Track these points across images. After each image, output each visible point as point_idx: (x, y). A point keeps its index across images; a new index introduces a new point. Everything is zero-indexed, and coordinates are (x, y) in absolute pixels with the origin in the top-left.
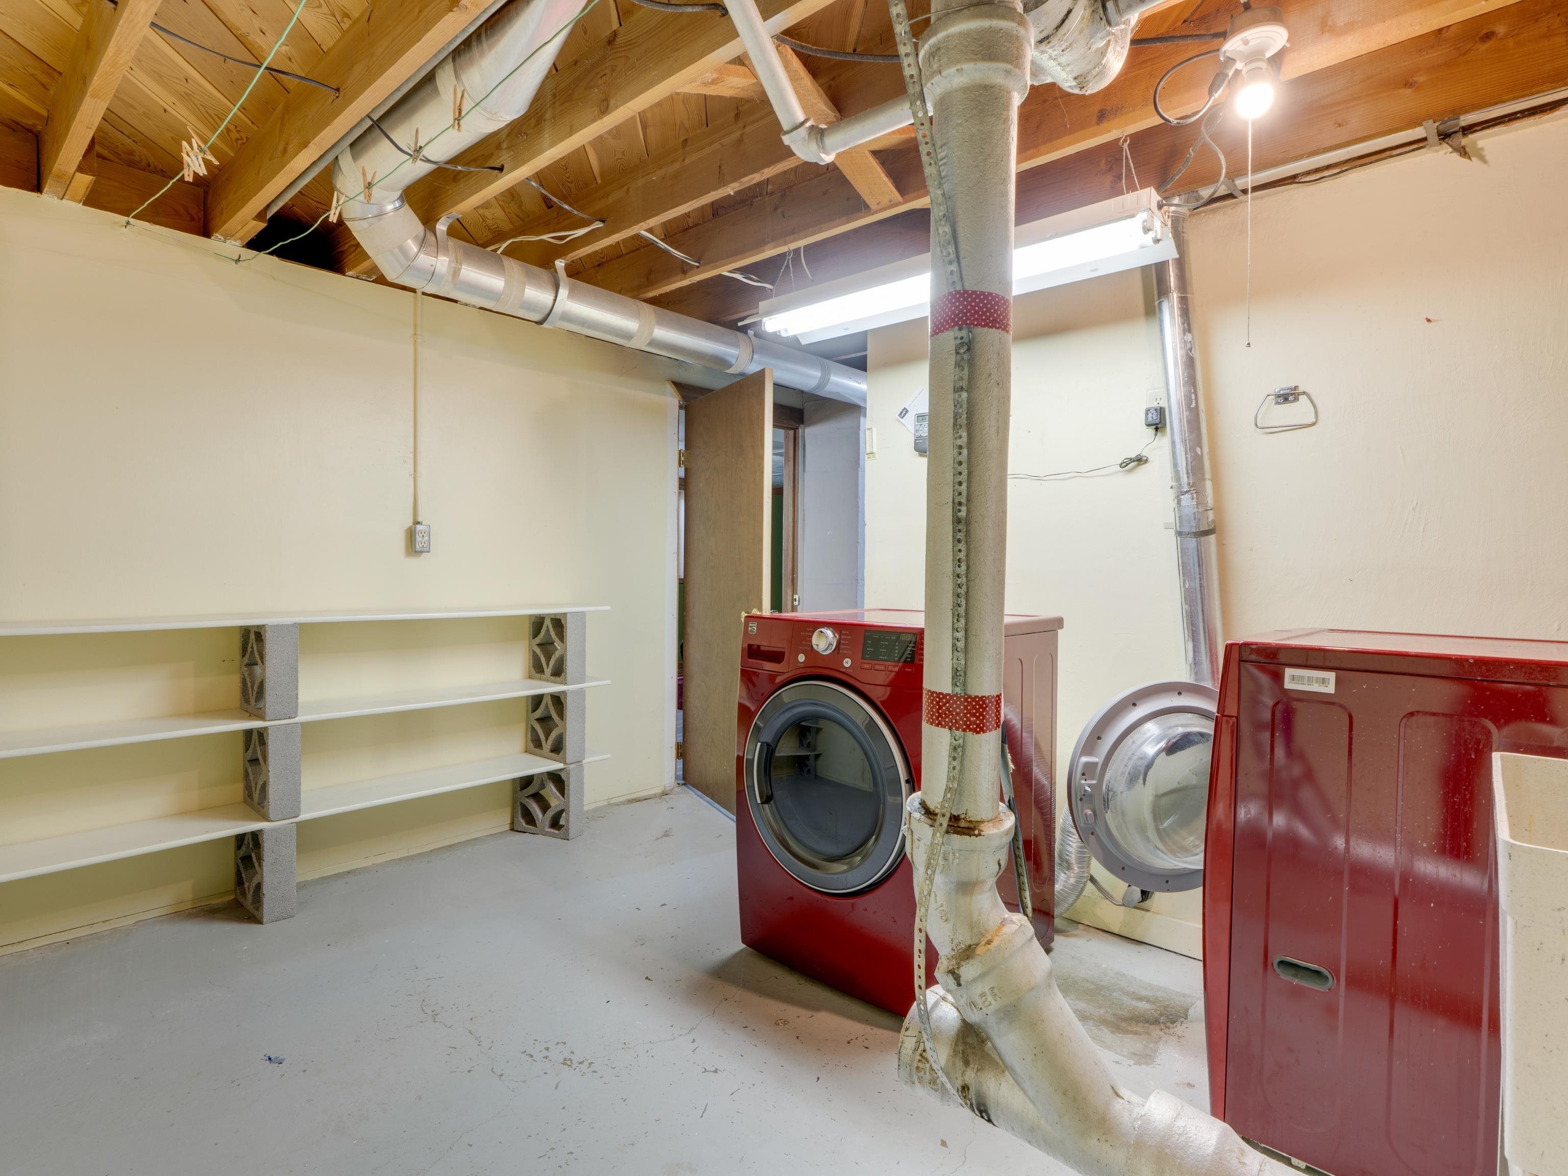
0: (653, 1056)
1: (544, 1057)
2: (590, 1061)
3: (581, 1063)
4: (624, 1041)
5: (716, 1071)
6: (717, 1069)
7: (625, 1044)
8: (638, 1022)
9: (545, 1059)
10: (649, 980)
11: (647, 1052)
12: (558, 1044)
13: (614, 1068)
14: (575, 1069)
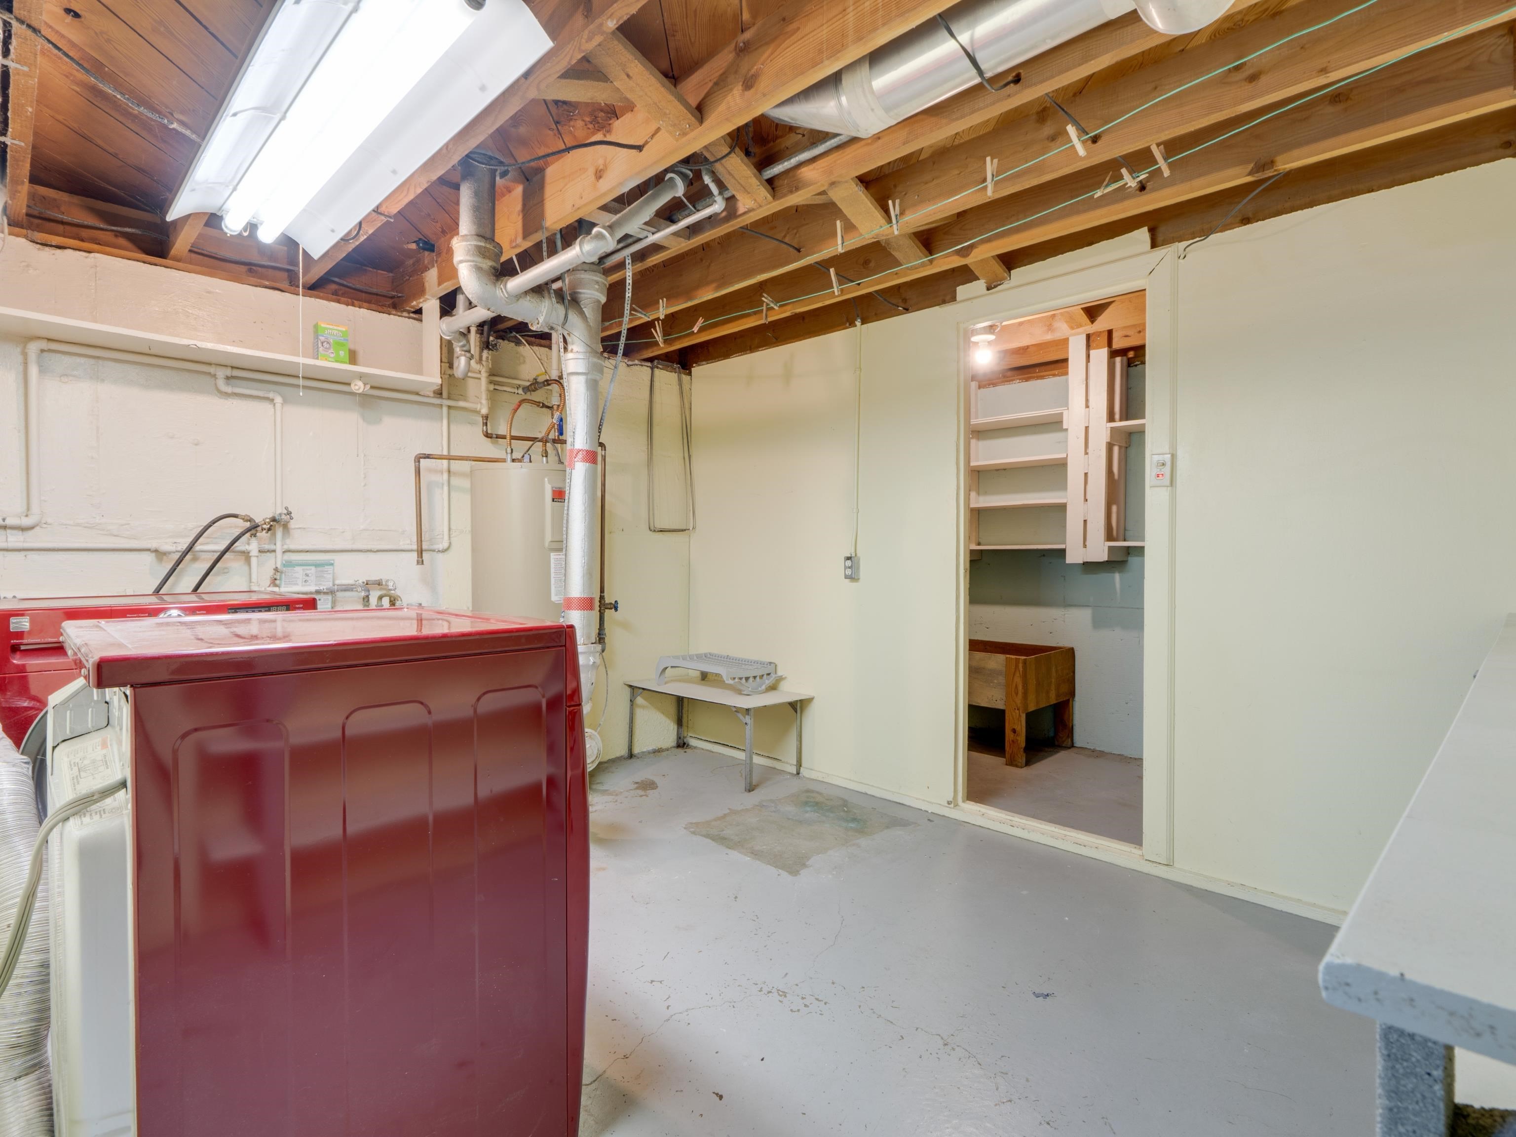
0: (707, 994)
1: (805, 998)
2: (762, 993)
3: (770, 992)
4: (735, 1009)
5: (652, 981)
6: (651, 983)
7: (734, 1007)
8: (725, 1031)
9: (804, 996)
10: (717, 1094)
11: (712, 998)
12: (799, 1010)
13: (739, 986)
14: (773, 987)
